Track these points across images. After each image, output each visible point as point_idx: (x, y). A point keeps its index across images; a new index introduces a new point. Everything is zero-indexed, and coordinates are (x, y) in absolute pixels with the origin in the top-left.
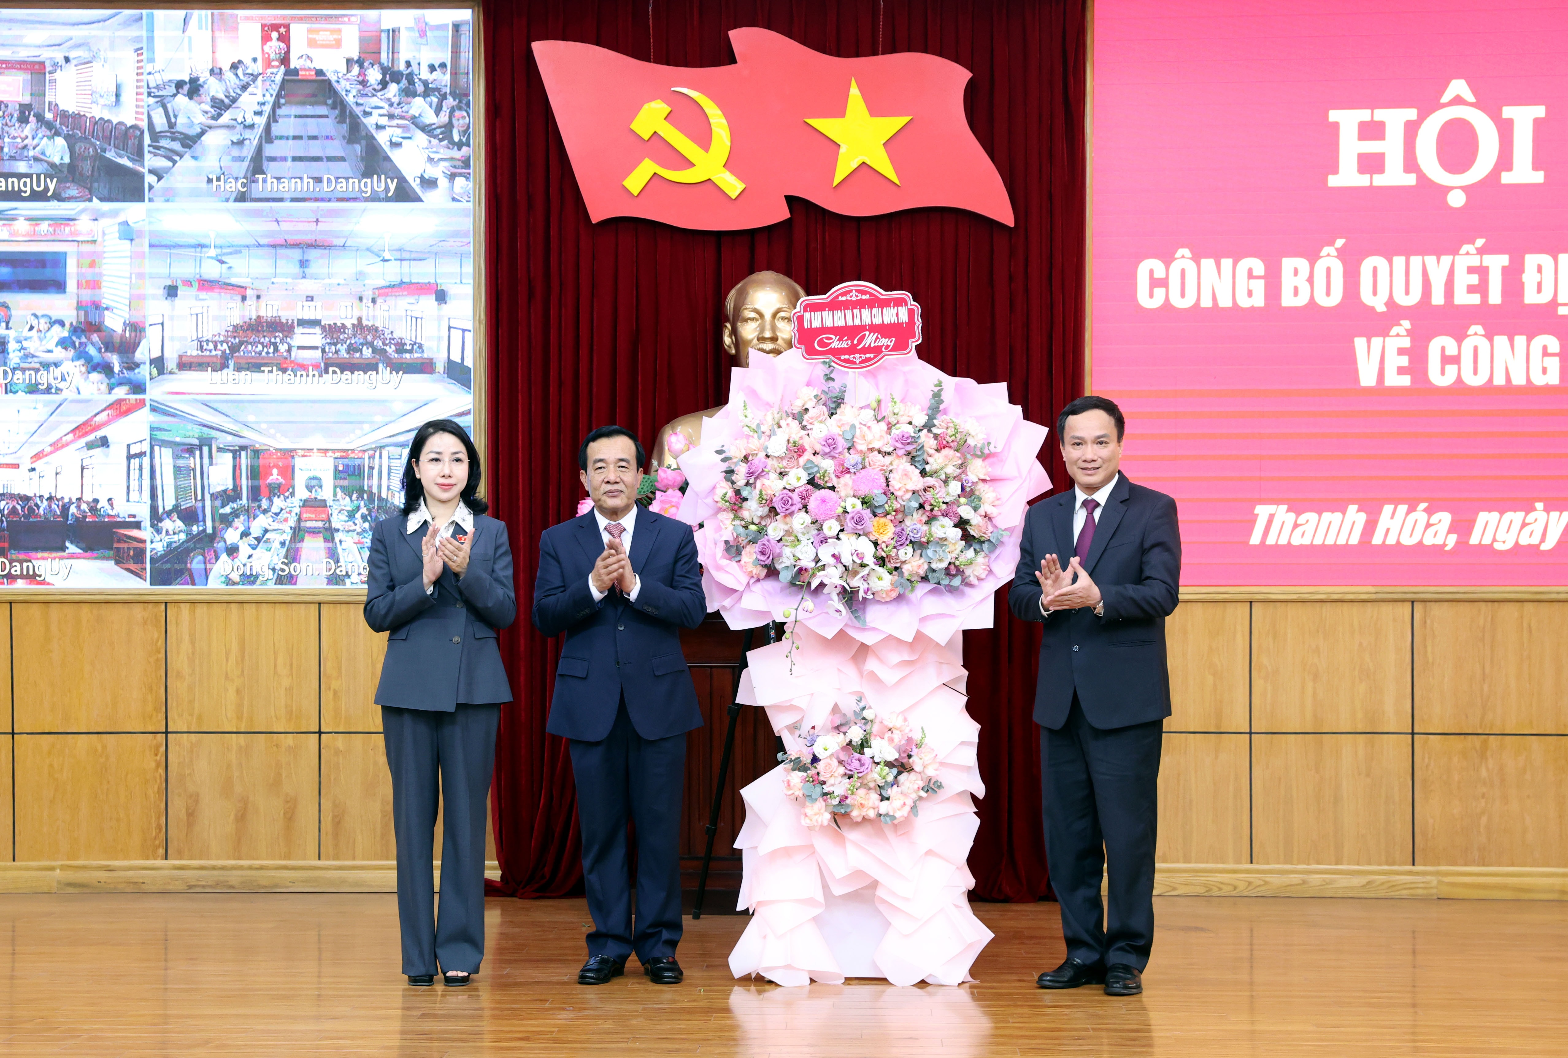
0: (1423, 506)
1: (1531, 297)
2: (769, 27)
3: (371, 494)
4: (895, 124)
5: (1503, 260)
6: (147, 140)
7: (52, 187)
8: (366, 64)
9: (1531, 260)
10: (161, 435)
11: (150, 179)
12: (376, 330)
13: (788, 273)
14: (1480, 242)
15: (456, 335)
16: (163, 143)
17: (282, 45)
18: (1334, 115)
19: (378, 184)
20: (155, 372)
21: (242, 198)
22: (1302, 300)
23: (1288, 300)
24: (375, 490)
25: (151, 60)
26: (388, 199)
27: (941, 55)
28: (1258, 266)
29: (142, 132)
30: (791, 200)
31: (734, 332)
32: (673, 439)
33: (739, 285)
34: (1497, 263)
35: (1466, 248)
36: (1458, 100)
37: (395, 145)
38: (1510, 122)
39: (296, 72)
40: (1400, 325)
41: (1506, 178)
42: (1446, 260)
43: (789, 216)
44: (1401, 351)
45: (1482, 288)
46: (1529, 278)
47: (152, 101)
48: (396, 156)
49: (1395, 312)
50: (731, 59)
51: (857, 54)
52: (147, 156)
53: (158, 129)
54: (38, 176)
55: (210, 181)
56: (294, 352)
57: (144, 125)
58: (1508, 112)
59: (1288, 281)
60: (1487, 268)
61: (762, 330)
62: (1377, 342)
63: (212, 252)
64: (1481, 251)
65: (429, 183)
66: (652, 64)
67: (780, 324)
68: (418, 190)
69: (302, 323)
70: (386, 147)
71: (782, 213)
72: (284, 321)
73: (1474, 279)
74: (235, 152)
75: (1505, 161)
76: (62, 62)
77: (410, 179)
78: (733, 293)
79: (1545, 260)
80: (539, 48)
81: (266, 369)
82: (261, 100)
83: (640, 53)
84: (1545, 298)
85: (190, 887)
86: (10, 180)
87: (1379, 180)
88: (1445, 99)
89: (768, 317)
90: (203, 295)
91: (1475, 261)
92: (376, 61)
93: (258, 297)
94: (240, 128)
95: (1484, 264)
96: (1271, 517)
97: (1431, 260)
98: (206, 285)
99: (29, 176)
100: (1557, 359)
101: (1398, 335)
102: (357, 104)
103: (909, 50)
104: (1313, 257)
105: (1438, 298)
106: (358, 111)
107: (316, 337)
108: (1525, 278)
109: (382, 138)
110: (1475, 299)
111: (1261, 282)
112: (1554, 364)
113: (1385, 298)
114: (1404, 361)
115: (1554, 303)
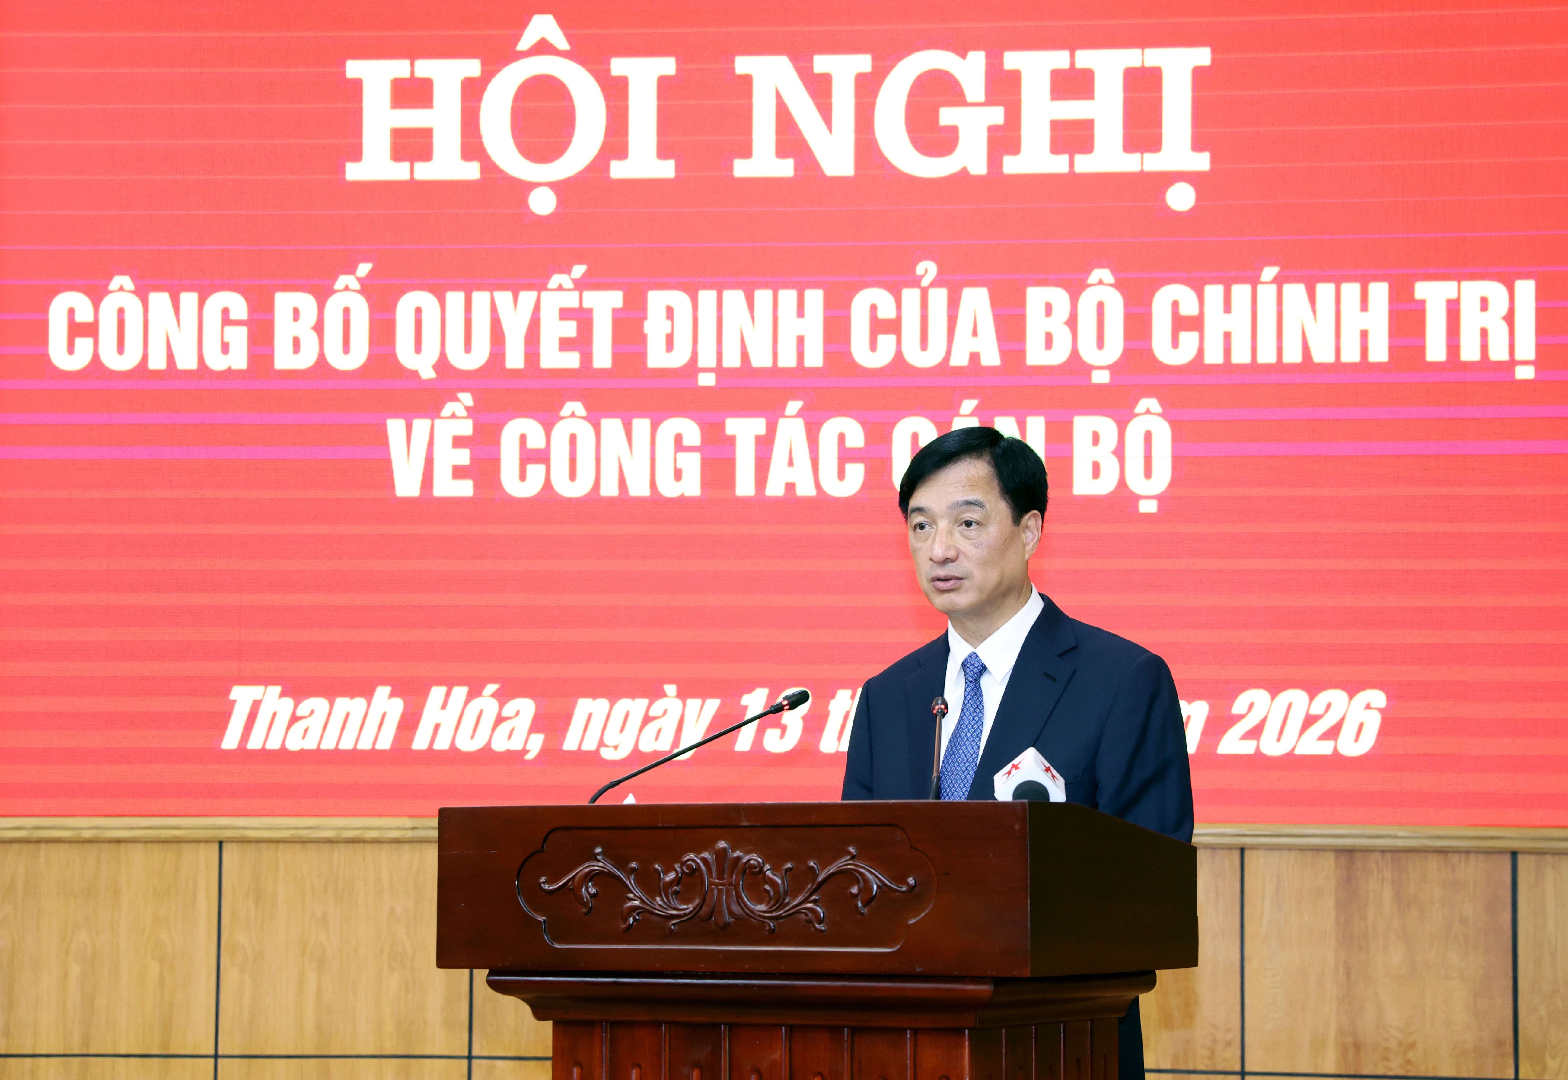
0: (492, 688)
1: (657, 358)
5: (615, 298)
9: (657, 300)
14: (579, 270)
18: (353, 69)
22: (305, 360)
23: (284, 359)
28: (239, 306)
34: (605, 303)
35: (557, 279)
36: (543, 47)
38: (623, 82)
40: (457, 400)
41: (618, 170)
42: (527, 298)
44: (459, 442)
45: (582, 343)
46: (654, 328)
49: (449, 380)
58: (619, 66)
59: (284, 330)
60: (590, 311)
62: (421, 426)
64: (580, 285)
73: (570, 329)
75: (616, 144)
79: (679, 299)
84: (678, 359)
87: (424, 172)
88: (524, 45)
91: (571, 300)
95: (586, 305)
96: (256, 707)
97: (503, 298)
100: (697, 456)
101: (453, 416)
104: (322, 294)
105: (515, 359)
108: (648, 327)
110: (572, 360)
111: (243, 331)
112: (692, 464)
113: (435, 357)
114: (463, 457)
115: (692, 368)
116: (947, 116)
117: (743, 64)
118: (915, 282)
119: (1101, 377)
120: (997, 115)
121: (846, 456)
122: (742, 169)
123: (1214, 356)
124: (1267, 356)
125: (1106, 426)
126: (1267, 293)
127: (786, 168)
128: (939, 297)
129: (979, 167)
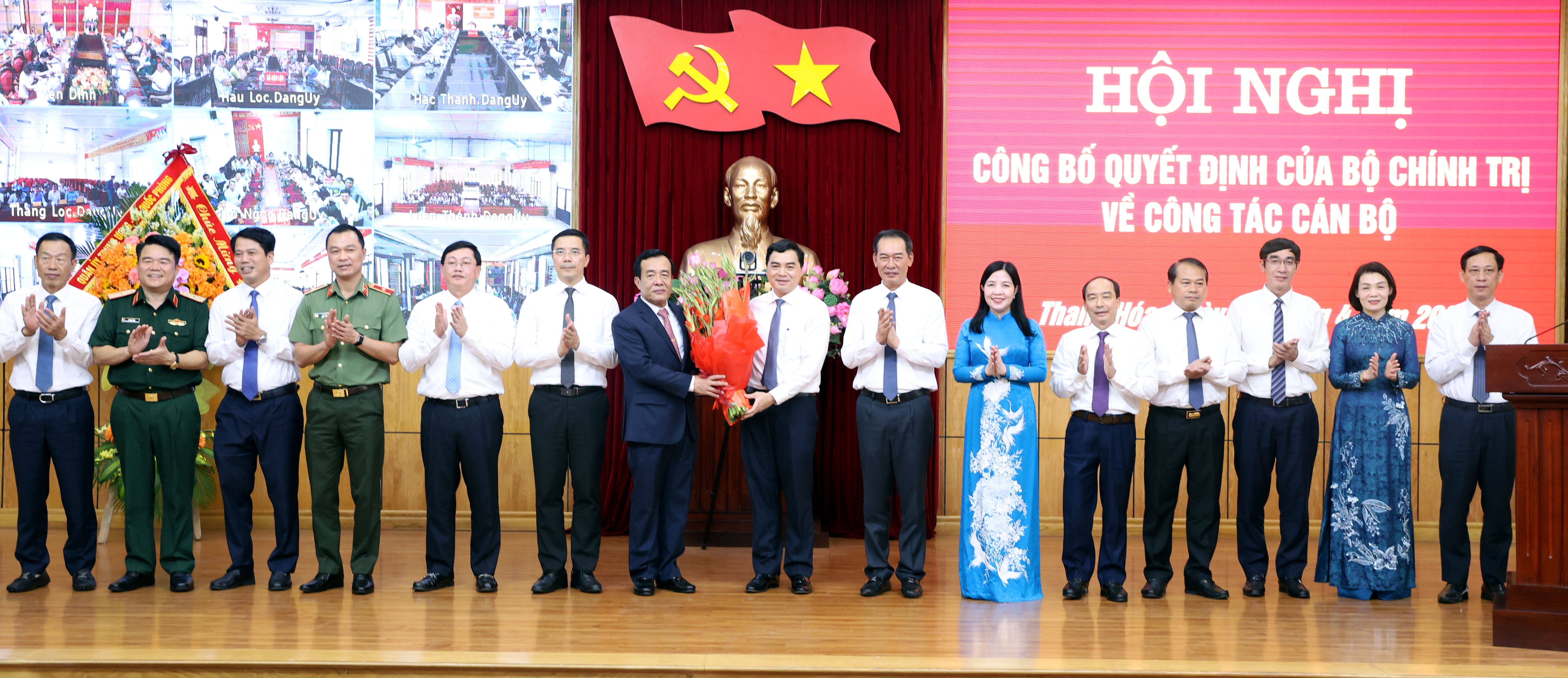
0: (1141, 303)
1: (1204, 181)
2: (753, 10)
3: (508, 289)
4: (830, 69)
5: (1188, 158)
6: (375, 73)
7: (317, 100)
8: (509, 28)
9: (1205, 159)
10: (380, 251)
11: (376, 96)
12: (513, 189)
13: (764, 158)
14: (1175, 147)
15: (562, 193)
16: (385, 74)
17: (458, 16)
18: (1090, 70)
19: (515, 100)
20: (378, 213)
21: (432, 108)
22: (1070, 180)
23: (1063, 179)
24: (511, 286)
25: (378, 24)
26: (520, 110)
27: (857, 28)
28: (1045, 158)
29: (372, 68)
30: (766, 114)
31: (731, 193)
32: (693, 258)
33: (734, 165)
34: (1185, 160)
35: (1166, 150)
36: (1162, 63)
37: (526, 77)
38: (1192, 77)
39: (466, 32)
40: (1128, 195)
41: (1190, 110)
42: (1155, 157)
43: (764, 123)
44: (1129, 211)
45: (1176, 174)
46: (1203, 169)
47: (378, 49)
48: (526, 83)
49: (1125, 188)
50: (730, 29)
51: (806, 27)
52: (375, 82)
53: (382, 66)
54: (309, 94)
55: (413, 98)
56: (462, 202)
57: (373, 64)
58: (1190, 71)
59: (1062, 168)
60: (1179, 163)
61: (748, 192)
62: (1115, 205)
63: (413, 141)
64: (1175, 153)
65: (546, 101)
66: (682, 31)
67: (759, 189)
68: (540, 105)
69: (467, 184)
70: (521, 79)
71: (760, 122)
72: (456, 182)
73: (1171, 169)
74: (428, 80)
75: (1189, 100)
76: (324, 25)
77: (535, 98)
78: (730, 170)
79: (1212, 158)
80: (613, 19)
81: (445, 212)
82: (445, 49)
83: (675, 23)
84: (1212, 181)
85: (396, 527)
86: (292, 96)
87: (1116, 109)
88: (1154, 62)
89: (751, 184)
90: (407, 167)
91: (1172, 158)
92: (515, 26)
93: (441, 168)
94: (431, 66)
95: (1177, 160)
96: (1052, 309)
97: (1146, 157)
98: (410, 161)
99: (304, 94)
100: (1219, 217)
101: (1127, 201)
102: (503, 53)
103: (838, 25)
104: (1077, 154)
105: (1150, 180)
106: (504, 56)
107: (476, 193)
108: (1201, 169)
109: (518, 73)
110: (1172, 181)
111: (1047, 168)
112: (1217, 220)
113: (1120, 179)
114: (1131, 217)
115: (1217, 184)
116: (1314, 92)
117: (1237, 71)
118: (1301, 153)
119: (1370, 190)
120: (1333, 92)
121: (1275, 218)
122: (1237, 110)
123: (1412, 183)
124: (1432, 183)
125: (1372, 208)
126: (1432, 159)
127: (1253, 110)
128: (1310, 159)
129: (1326, 111)
